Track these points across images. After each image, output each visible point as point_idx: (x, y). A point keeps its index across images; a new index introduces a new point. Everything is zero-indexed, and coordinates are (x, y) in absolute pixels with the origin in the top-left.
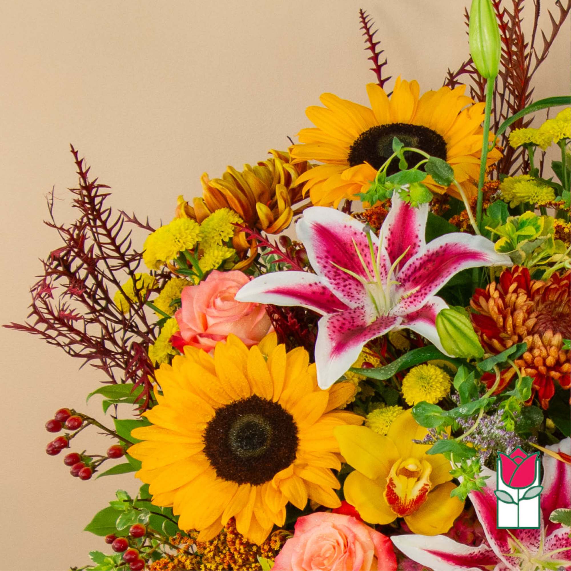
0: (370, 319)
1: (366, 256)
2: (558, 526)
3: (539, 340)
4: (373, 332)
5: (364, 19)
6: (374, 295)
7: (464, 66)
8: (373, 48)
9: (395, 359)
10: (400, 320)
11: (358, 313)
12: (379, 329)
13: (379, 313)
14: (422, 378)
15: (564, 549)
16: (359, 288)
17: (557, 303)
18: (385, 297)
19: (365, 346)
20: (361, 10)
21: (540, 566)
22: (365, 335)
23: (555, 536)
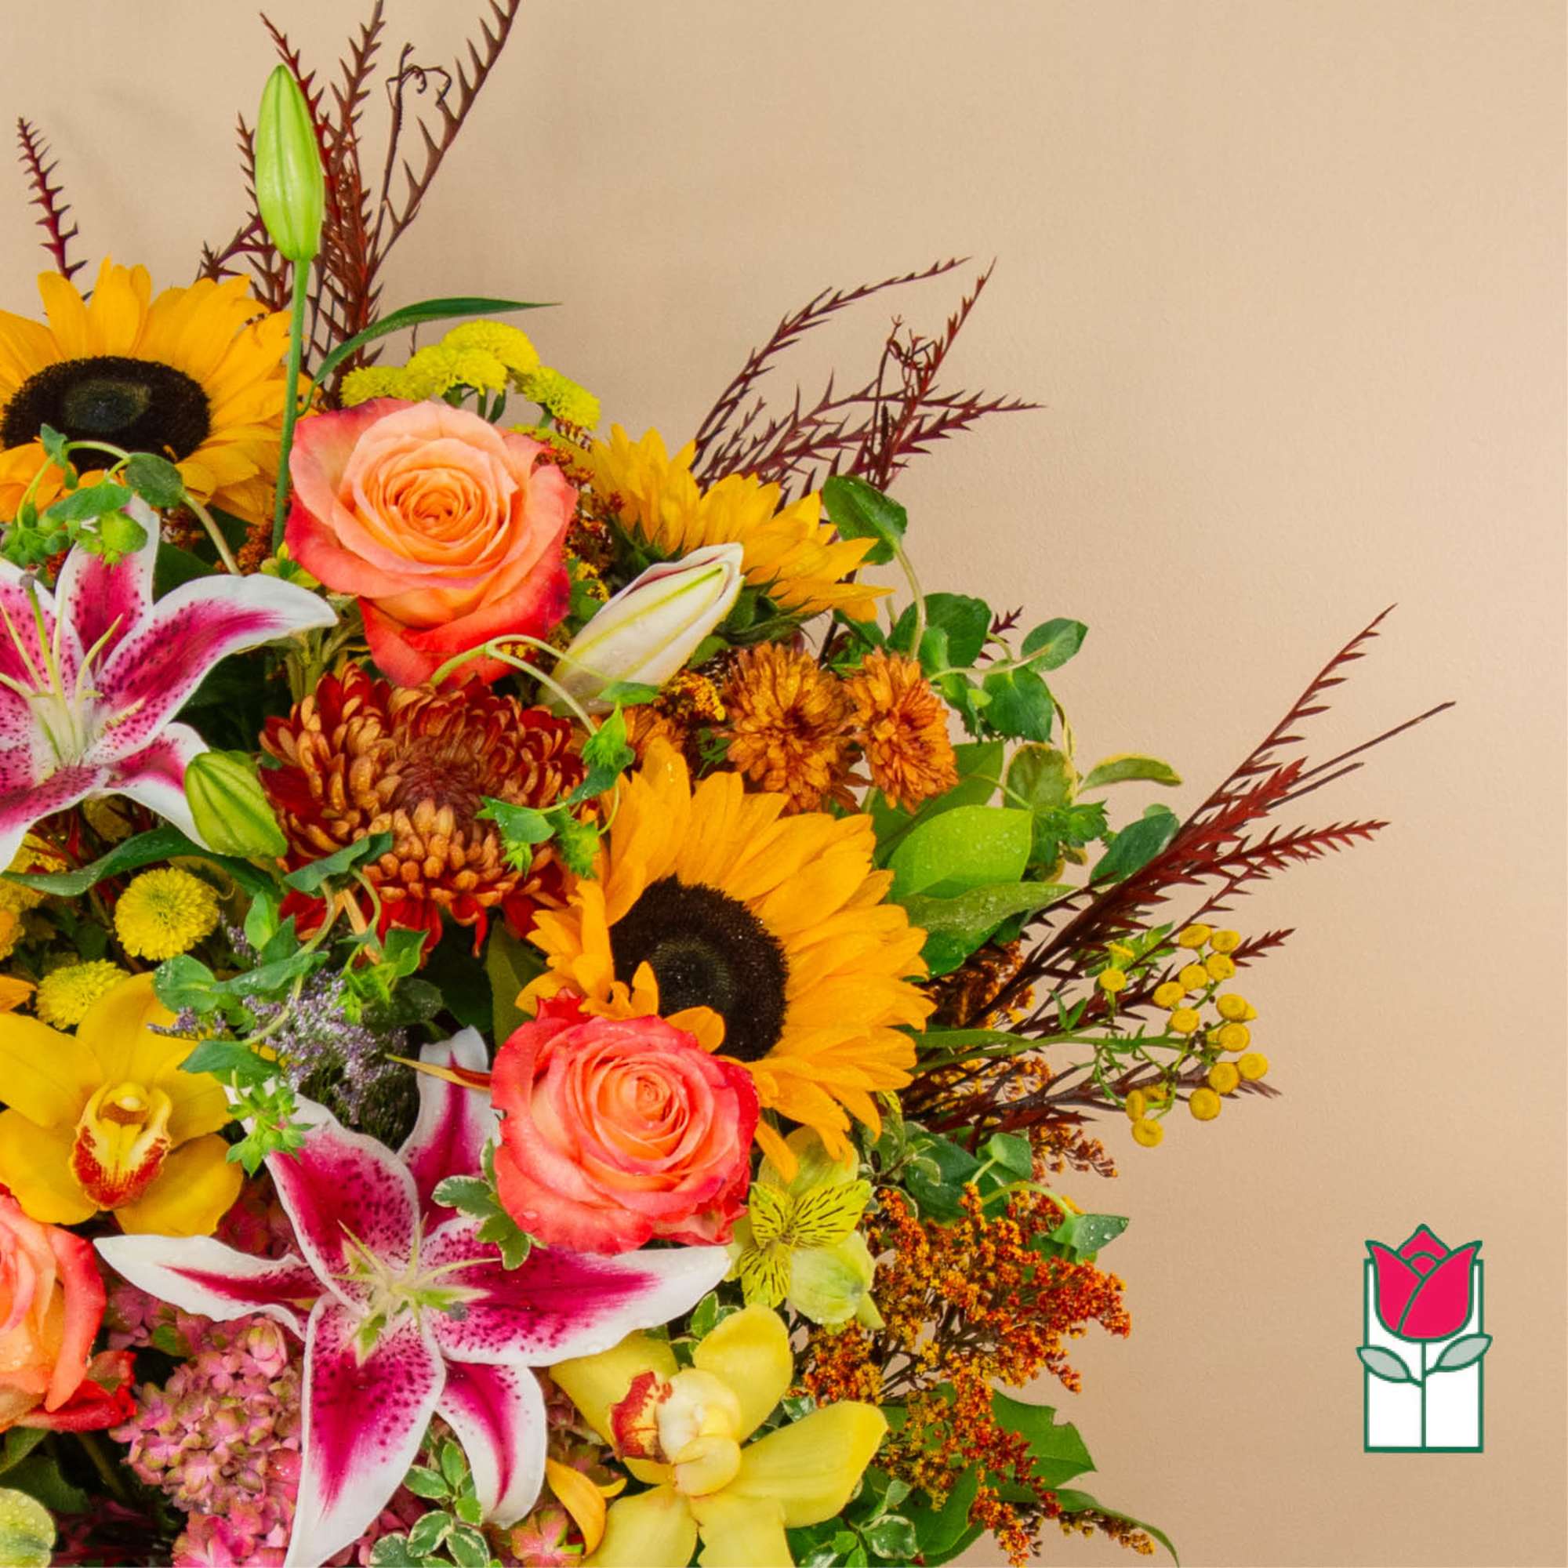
0: (41, 770)
1: (30, 638)
2: (450, 1214)
3: (406, 820)
4: (47, 801)
5: (28, 138)
6: (49, 723)
7: (241, 236)
8: (47, 199)
9: (98, 857)
10: (104, 775)
11: (14, 760)
12: (58, 796)
13: (60, 758)
14: (157, 896)
15: (462, 1264)
16: (18, 707)
17: (443, 741)
18: (72, 725)
19: (30, 831)
20: (21, 121)
21: (412, 1302)
22: (30, 807)
23: (444, 1236)
